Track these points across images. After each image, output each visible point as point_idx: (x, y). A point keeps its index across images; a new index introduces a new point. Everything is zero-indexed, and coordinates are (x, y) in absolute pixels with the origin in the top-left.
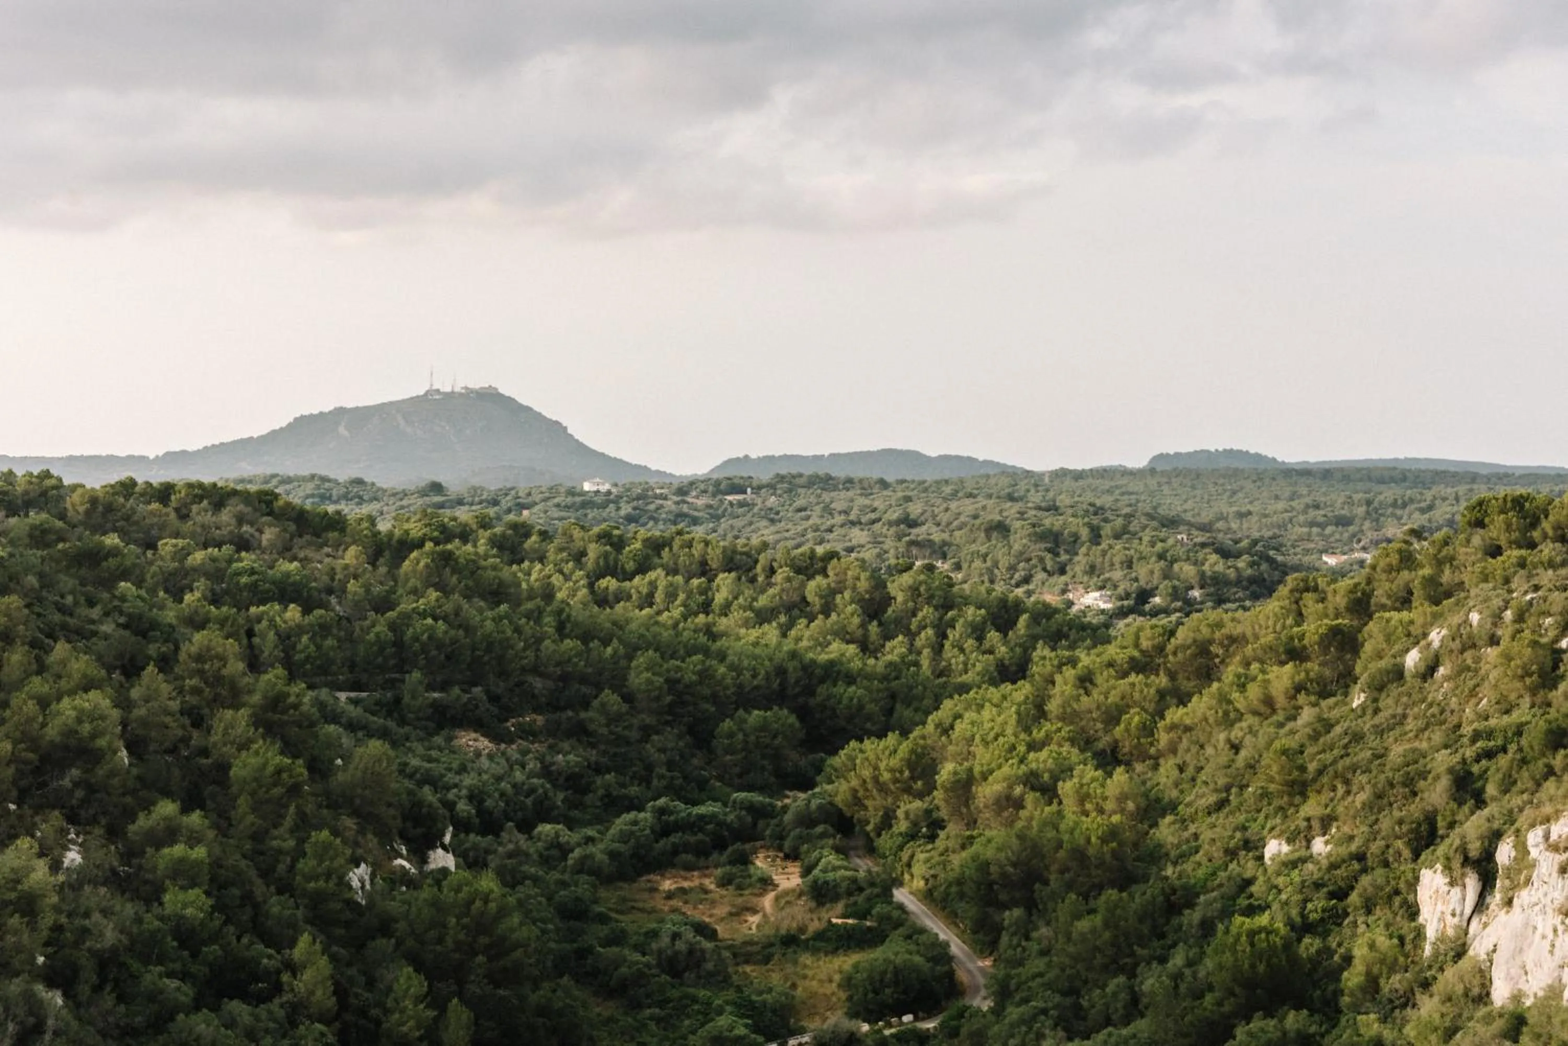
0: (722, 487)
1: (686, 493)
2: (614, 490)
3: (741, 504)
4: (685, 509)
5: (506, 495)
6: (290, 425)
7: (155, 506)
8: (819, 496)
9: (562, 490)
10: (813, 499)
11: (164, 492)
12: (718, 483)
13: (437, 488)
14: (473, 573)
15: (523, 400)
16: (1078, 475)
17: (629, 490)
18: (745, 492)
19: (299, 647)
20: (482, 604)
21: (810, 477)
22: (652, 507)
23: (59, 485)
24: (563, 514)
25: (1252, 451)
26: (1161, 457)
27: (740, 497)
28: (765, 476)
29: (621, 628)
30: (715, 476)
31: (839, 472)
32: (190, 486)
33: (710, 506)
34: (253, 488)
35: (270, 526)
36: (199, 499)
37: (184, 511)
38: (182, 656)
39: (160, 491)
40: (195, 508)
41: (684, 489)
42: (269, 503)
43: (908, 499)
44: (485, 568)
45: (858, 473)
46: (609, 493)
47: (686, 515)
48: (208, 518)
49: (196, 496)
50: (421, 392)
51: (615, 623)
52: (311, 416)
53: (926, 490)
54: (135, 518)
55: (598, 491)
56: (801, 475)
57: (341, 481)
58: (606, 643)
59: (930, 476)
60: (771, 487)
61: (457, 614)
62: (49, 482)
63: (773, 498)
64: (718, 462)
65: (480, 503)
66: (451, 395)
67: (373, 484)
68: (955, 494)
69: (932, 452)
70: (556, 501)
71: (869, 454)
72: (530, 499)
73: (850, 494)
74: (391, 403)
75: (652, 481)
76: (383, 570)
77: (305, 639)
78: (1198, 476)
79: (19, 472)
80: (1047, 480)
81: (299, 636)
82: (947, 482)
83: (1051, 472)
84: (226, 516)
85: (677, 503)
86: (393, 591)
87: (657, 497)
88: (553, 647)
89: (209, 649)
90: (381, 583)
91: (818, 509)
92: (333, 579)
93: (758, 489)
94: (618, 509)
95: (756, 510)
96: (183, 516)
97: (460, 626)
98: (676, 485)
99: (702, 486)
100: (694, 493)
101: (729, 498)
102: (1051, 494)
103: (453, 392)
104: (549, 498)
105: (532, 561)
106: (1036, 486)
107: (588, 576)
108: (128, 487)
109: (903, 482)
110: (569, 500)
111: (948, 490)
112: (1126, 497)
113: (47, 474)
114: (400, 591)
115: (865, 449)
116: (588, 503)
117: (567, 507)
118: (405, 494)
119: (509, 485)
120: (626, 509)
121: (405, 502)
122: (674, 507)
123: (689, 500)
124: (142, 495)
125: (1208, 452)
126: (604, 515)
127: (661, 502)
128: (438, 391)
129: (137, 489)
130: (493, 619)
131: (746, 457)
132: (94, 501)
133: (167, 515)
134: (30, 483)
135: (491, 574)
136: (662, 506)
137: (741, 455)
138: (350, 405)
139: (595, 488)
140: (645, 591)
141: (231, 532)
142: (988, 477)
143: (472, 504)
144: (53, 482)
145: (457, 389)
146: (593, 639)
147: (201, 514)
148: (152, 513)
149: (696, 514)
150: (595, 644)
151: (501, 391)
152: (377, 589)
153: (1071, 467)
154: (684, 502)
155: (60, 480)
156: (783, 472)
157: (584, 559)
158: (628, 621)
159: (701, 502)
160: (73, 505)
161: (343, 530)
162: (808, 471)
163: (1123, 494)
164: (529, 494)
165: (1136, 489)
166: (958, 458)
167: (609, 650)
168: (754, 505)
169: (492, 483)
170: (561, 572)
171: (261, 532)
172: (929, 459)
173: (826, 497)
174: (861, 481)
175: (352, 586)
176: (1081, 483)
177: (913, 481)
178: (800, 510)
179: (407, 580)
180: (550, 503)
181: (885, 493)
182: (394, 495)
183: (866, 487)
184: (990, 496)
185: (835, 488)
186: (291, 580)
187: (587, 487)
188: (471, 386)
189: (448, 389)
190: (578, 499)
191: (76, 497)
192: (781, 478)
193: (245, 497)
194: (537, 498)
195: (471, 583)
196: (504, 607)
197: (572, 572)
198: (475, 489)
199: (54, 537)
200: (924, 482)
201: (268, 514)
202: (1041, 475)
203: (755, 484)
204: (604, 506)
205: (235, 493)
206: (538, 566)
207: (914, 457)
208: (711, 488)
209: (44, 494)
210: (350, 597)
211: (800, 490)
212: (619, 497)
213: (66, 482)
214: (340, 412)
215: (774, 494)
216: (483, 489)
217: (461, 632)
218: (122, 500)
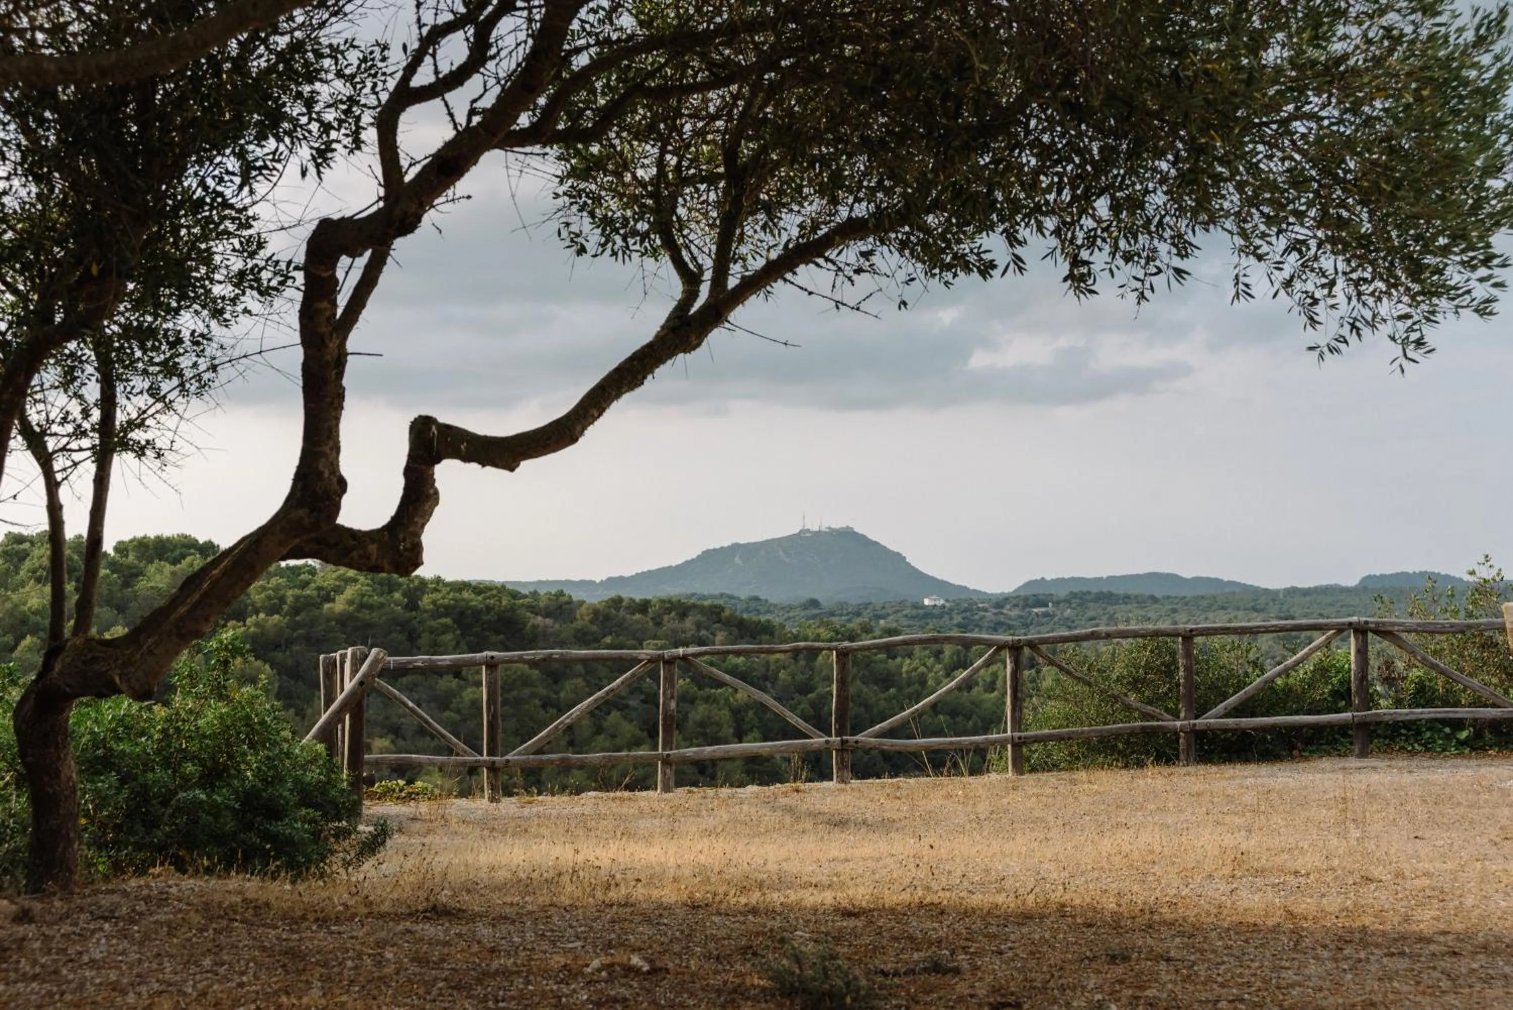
0: (1030, 602)
1: (1002, 607)
2: (948, 605)
3: (1046, 615)
4: (1002, 618)
5: (866, 608)
6: (699, 556)
7: (638, 616)
8: (1105, 609)
9: (908, 604)
10: (1101, 612)
11: (643, 607)
12: (1026, 599)
13: (814, 603)
14: (868, 665)
15: (873, 537)
16: (1306, 592)
17: (958, 604)
18: (1047, 606)
19: (747, 719)
20: (876, 688)
21: (1097, 594)
22: (977, 617)
23: (570, 602)
24: (911, 622)
25: (1443, 573)
26: (1369, 578)
27: (1044, 609)
28: (1063, 594)
29: (977, 706)
30: (1022, 594)
31: (1120, 591)
32: (662, 601)
33: (1021, 617)
34: (707, 603)
35: (721, 630)
36: (669, 611)
37: (658, 620)
38: (691, 722)
39: (639, 605)
40: (666, 618)
41: (1001, 602)
42: (718, 614)
43: (1174, 611)
44: (875, 662)
45: (1133, 591)
46: (943, 606)
47: (1003, 624)
48: (676, 625)
49: (667, 609)
50: (796, 531)
51: (973, 703)
52: (714, 550)
53: (1186, 604)
54: (626, 625)
55: (935, 606)
56: (1089, 593)
57: (742, 598)
58: (969, 718)
59: (1189, 594)
60: (1068, 601)
61: (859, 696)
62: (562, 599)
63: (1069, 611)
64: (1021, 583)
65: (848, 614)
66: (818, 533)
67: (767, 601)
68: (1210, 607)
69: (1187, 574)
70: (904, 612)
71: (1138, 576)
72: (884, 611)
73: (1129, 607)
74: (773, 540)
75: (974, 598)
76: (802, 663)
77: (751, 714)
78: (1402, 592)
79: (542, 592)
80: (1281, 596)
81: (746, 711)
82: (1203, 597)
83: (1285, 589)
84: (689, 623)
85: (995, 614)
86: (811, 678)
87: (979, 609)
88: (930, 720)
89: (709, 718)
90: (802, 673)
91: (1105, 618)
92: (768, 670)
93: (1057, 603)
94: (951, 619)
95: (1056, 619)
96: (658, 624)
97: (860, 705)
98: (994, 601)
99: (1014, 602)
100: (1008, 607)
101: (1035, 610)
102: (1285, 608)
103: (820, 531)
104: (898, 611)
105: (903, 658)
106: (1274, 600)
107: (945, 668)
108: (617, 602)
109: (1168, 597)
110: (914, 612)
111: (1204, 603)
112: (1345, 609)
113: (561, 594)
114: (817, 679)
115: (1134, 573)
116: (928, 614)
117: (913, 617)
118: (791, 608)
119: (867, 601)
120: (958, 619)
121: (791, 614)
122: (993, 617)
123: (1005, 611)
124: (627, 608)
125: (1407, 574)
126: (941, 623)
127: (982, 613)
128: (808, 530)
129: (624, 604)
130: (885, 700)
131: (1043, 579)
132: (596, 612)
133: (647, 622)
134: (550, 599)
135: (883, 666)
136: (984, 617)
137: (1039, 578)
138: (742, 541)
139: (933, 603)
140: (988, 680)
141: (693, 635)
142: (1234, 593)
143: (841, 615)
144: (566, 599)
145: (823, 529)
146: (958, 715)
147: (670, 622)
148: (637, 622)
149: (1010, 622)
150: (959, 719)
151: (857, 530)
152: (799, 677)
153: (1299, 586)
154: (1002, 613)
155: (570, 597)
156: (1076, 590)
157: (941, 656)
158: (982, 701)
159: (1014, 613)
160: (581, 616)
161: (772, 634)
162: (1095, 590)
163: (1342, 607)
164: (883, 608)
165: (1353, 603)
166: (1209, 580)
167: (971, 723)
168: (1054, 616)
169: (854, 600)
170: (924, 665)
171: (714, 635)
172: (1185, 580)
173: (1110, 609)
174: (1136, 597)
175: (782, 675)
176: (1308, 598)
177: (1176, 597)
178: (1091, 619)
179: (821, 671)
180: (899, 615)
181: (1156, 606)
182: (783, 608)
183: (1142, 601)
184: (1238, 609)
185: (1117, 603)
186: (740, 670)
187: (927, 602)
188: (834, 526)
189: (816, 529)
190: (921, 612)
191: (583, 610)
192: (1074, 595)
193: (702, 609)
194: (890, 611)
195: (866, 673)
196: (893, 691)
197: (933, 666)
198: (841, 604)
199: (591, 638)
200: (1185, 597)
201: (719, 622)
202: (1276, 592)
203: (1055, 599)
204: (941, 616)
205: (694, 606)
206: (908, 661)
207: (1172, 578)
208: (1021, 603)
209: (560, 607)
210: (780, 683)
211: (1090, 604)
212: (951, 610)
213: (574, 599)
214: (736, 547)
215: (1069, 607)
216: (846, 603)
217: (862, 709)
218: (614, 611)
